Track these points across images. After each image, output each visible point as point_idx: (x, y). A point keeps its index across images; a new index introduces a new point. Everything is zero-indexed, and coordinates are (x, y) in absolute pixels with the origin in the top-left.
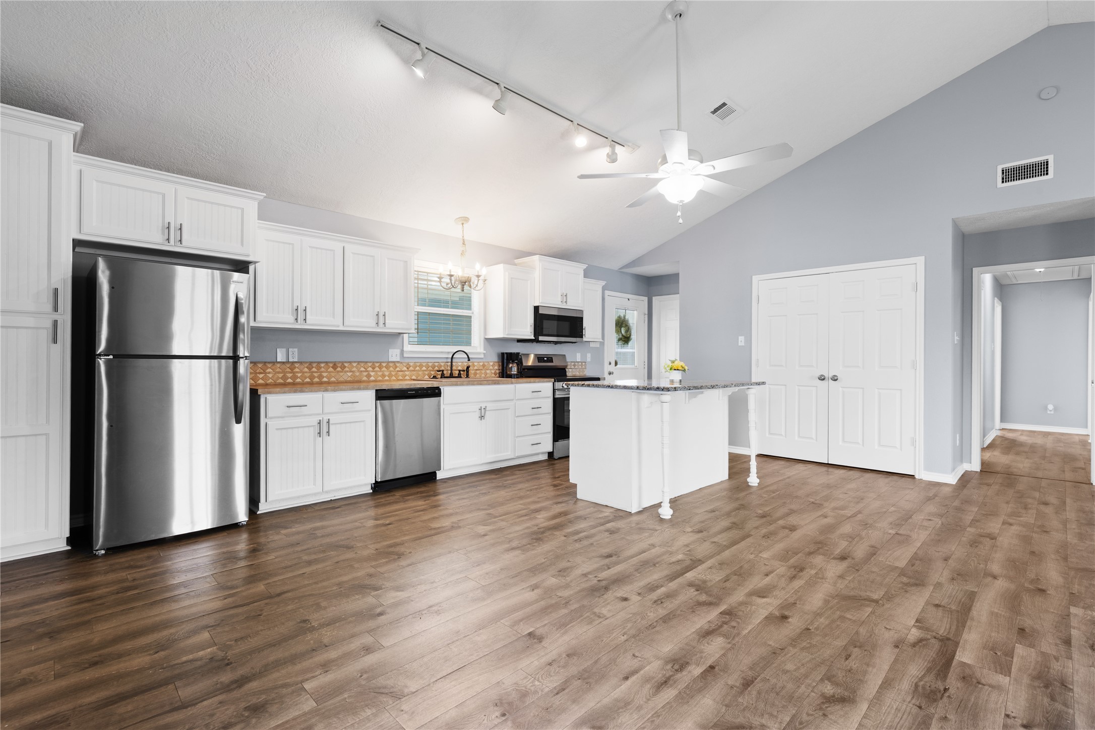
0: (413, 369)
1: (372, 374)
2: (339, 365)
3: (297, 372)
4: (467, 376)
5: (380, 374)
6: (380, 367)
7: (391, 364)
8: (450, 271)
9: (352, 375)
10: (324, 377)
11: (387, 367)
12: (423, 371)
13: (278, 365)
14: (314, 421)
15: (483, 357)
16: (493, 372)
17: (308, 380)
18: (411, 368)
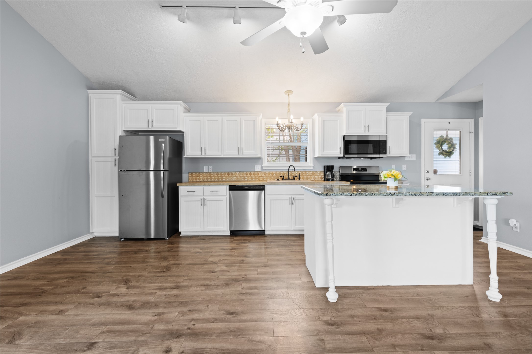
0: (268, 175)
1: (246, 177)
2: (230, 173)
3: (212, 176)
4: (299, 179)
5: (250, 177)
6: (250, 174)
7: (256, 173)
8: (277, 122)
9: (236, 178)
10: (223, 179)
11: (254, 174)
12: (274, 176)
13: (205, 173)
14: (199, 198)
15: (312, 168)
16: (320, 177)
17: (217, 180)
18: (267, 175)
